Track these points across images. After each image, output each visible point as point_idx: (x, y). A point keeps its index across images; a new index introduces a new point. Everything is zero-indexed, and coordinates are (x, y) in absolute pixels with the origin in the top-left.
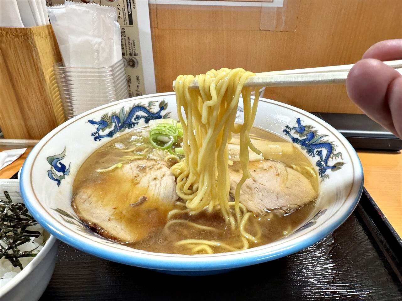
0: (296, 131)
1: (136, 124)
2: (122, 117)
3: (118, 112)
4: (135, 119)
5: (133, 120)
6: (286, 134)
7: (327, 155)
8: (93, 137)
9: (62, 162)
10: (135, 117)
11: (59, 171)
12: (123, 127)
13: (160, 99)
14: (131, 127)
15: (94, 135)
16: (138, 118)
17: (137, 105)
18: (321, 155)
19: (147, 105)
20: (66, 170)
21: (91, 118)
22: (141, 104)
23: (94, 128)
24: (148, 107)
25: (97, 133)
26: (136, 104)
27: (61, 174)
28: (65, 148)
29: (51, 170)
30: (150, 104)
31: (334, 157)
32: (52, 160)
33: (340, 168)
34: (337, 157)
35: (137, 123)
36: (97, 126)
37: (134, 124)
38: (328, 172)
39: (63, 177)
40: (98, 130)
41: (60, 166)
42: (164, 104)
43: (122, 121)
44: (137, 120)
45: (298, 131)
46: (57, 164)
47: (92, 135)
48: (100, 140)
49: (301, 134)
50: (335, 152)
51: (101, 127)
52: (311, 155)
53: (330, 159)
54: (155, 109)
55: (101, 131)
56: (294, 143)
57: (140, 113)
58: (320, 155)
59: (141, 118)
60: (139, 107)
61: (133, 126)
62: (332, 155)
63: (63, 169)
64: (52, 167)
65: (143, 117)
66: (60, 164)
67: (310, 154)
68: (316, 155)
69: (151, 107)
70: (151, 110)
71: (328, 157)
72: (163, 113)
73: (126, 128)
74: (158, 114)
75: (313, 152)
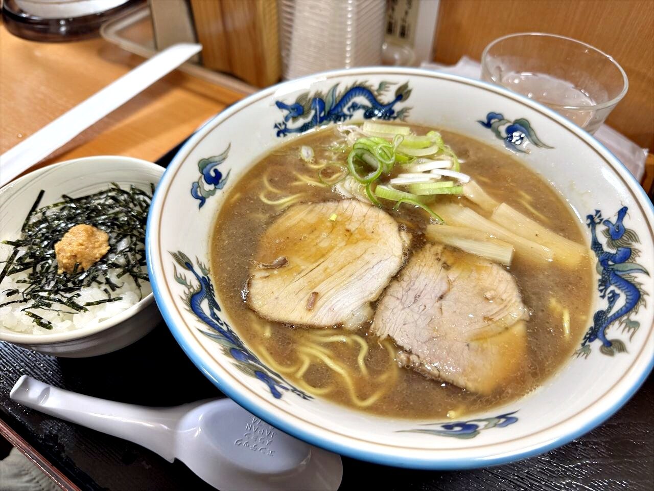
0: (608, 231)
1: (348, 118)
2: (329, 102)
3: (325, 90)
4: (349, 109)
5: (345, 110)
6: (589, 225)
7: (620, 312)
8: (276, 130)
9: (220, 168)
10: (350, 104)
11: (209, 183)
12: (326, 119)
13: (401, 80)
14: (340, 121)
15: (278, 127)
16: (355, 107)
17: (360, 84)
18: (612, 304)
19: (375, 87)
20: (220, 181)
21: (280, 97)
22: (368, 84)
24: (377, 91)
25: (284, 123)
26: (358, 83)
27: (212, 187)
28: (230, 145)
29: (198, 183)
30: (383, 86)
31: (623, 325)
32: (203, 165)
33: (611, 355)
35: (351, 116)
36: (286, 112)
37: (345, 116)
38: (597, 344)
39: (212, 193)
40: (287, 119)
42: (406, 91)
43: (327, 109)
44: (351, 110)
45: (610, 232)
47: (276, 126)
48: (285, 135)
49: (613, 240)
50: (633, 317)
51: (292, 114)
52: (601, 291)
53: (617, 323)
54: (387, 97)
55: (290, 121)
56: (592, 249)
57: (361, 100)
58: (612, 301)
59: (359, 108)
60: (359, 89)
61: (342, 119)
62: (625, 318)
63: (216, 179)
64: (201, 177)
65: (364, 107)
66: (216, 171)
67: (602, 288)
68: (606, 298)
69: (382, 92)
70: (379, 98)
71: (618, 316)
72: (398, 107)
73: (330, 120)
74: (390, 106)
75: (606, 289)
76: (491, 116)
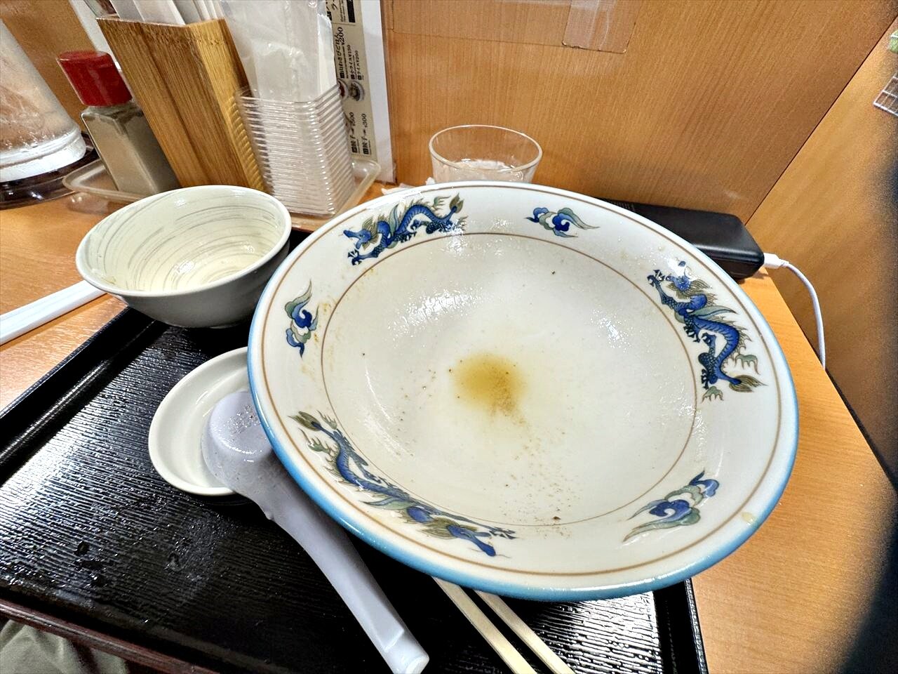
0: (673, 285)
1: (413, 235)
2: (393, 223)
3: (386, 214)
4: (412, 228)
5: (409, 229)
7: (725, 350)
8: (351, 258)
9: (308, 308)
10: (412, 223)
11: (303, 326)
12: (393, 240)
13: (452, 194)
14: (406, 240)
15: (352, 256)
16: (416, 224)
17: (417, 202)
18: (712, 345)
19: (431, 204)
20: (312, 322)
21: (346, 226)
22: (423, 202)
23: (350, 244)
24: (433, 206)
25: (356, 251)
26: (414, 202)
27: (305, 330)
28: (311, 283)
29: (291, 329)
30: (437, 201)
31: (739, 361)
32: (291, 309)
33: (749, 390)
34: (746, 364)
35: (415, 233)
36: (355, 240)
37: (409, 234)
38: (722, 385)
39: (307, 336)
40: (357, 246)
41: (303, 316)
42: (458, 202)
43: (392, 230)
44: (414, 227)
45: (676, 285)
46: (298, 313)
47: (349, 255)
48: (360, 262)
49: (681, 292)
50: (743, 352)
51: (361, 241)
52: (692, 336)
53: (730, 361)
54: (443, 211)
55: (362, 247)
56: (663, 303)
57: (421, 217)
58: (710, 343)
59: (421, 225)
60: (418, 207)
61: (408, 238)
62: (735, 354)
63: (307, 320)
64: (292, 322)
65: (425, 223)
66: (304, 312)
67: (691, 334)
68: (702, 341)
69: (438, 207)
70: (436, 212)
71: (726, 354)
72: (455, 218)
73: (397, 241)
74: (447, 219)
75: (696, 333)
76: (536, 212)
